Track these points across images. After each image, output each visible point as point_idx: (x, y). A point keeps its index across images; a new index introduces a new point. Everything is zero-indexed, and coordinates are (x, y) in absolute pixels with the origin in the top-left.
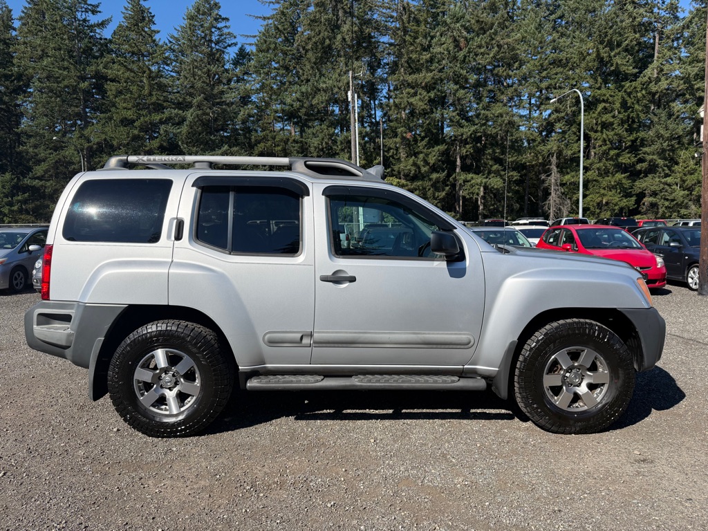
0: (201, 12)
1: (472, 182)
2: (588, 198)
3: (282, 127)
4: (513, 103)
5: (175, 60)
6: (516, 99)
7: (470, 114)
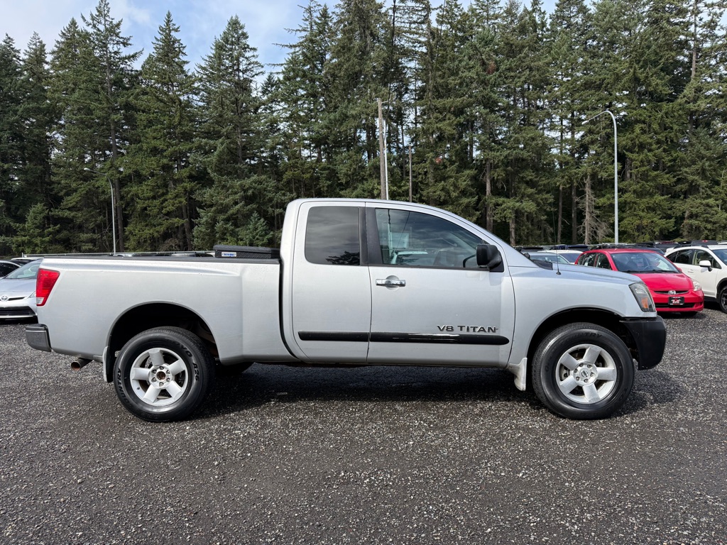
0: (230, 42)
1: (503, 206)
2: (625, 221)
3: (309, 154)
4: (545, 126)
5: (203, 90)
6: (547, 121)
7: (500, 137)
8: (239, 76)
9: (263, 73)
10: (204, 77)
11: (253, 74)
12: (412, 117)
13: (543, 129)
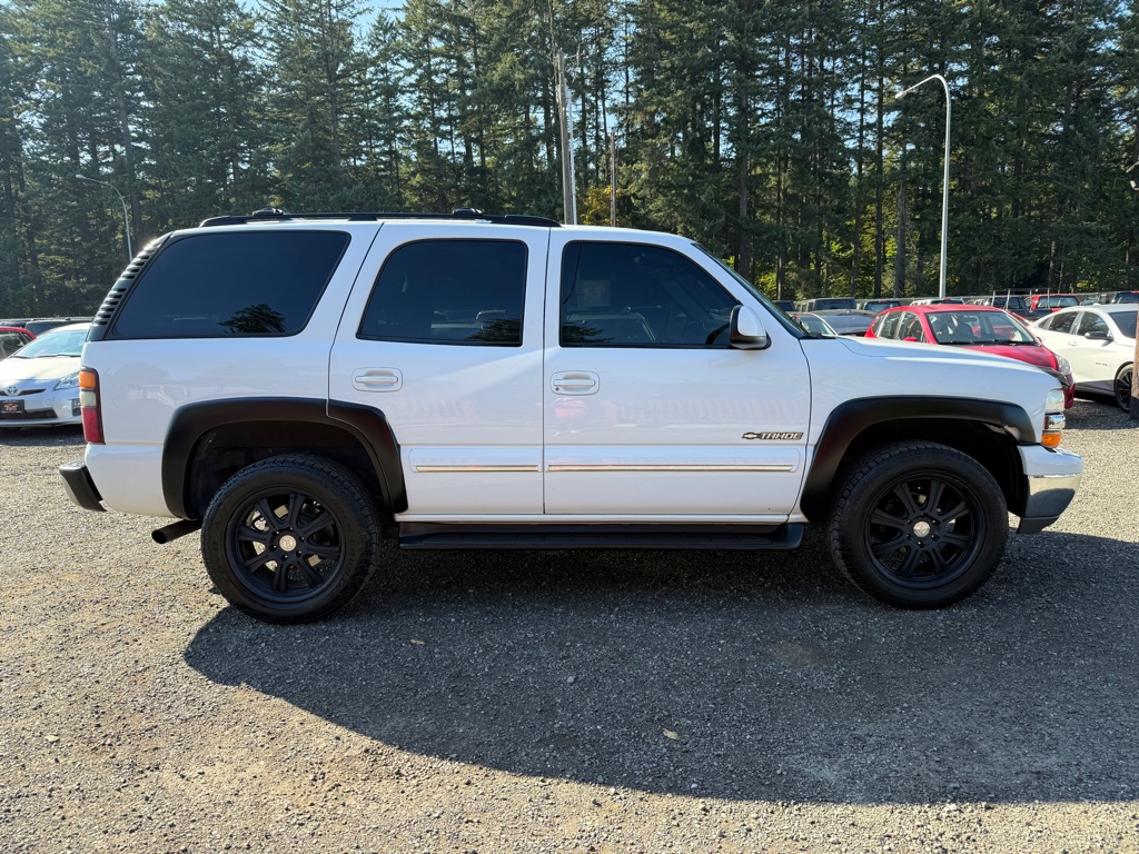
1: (765, 235)
3: (450, 149)
4: (835, 103)
5: (270, 39)
6: (838, 94)
7: (763, 121)
8: (330, 16)
9: (370, 10)
10: (273, 16)
11: (354, 12)
12: (621, 85)
13: (833, 106)
